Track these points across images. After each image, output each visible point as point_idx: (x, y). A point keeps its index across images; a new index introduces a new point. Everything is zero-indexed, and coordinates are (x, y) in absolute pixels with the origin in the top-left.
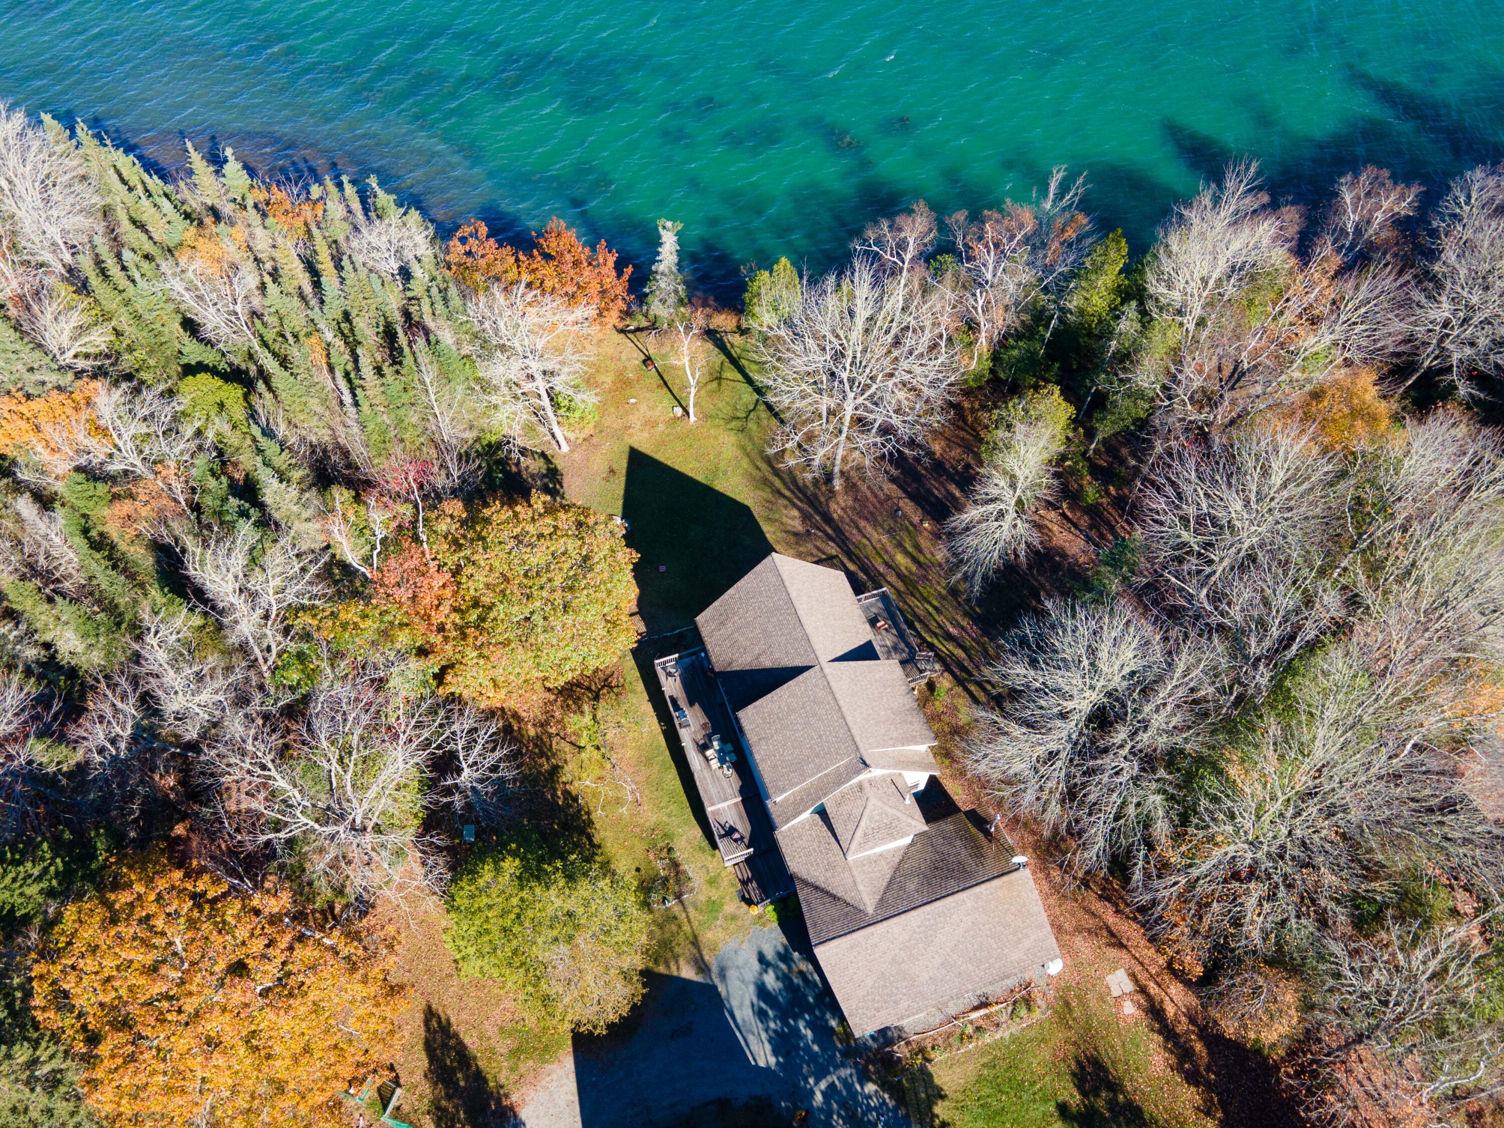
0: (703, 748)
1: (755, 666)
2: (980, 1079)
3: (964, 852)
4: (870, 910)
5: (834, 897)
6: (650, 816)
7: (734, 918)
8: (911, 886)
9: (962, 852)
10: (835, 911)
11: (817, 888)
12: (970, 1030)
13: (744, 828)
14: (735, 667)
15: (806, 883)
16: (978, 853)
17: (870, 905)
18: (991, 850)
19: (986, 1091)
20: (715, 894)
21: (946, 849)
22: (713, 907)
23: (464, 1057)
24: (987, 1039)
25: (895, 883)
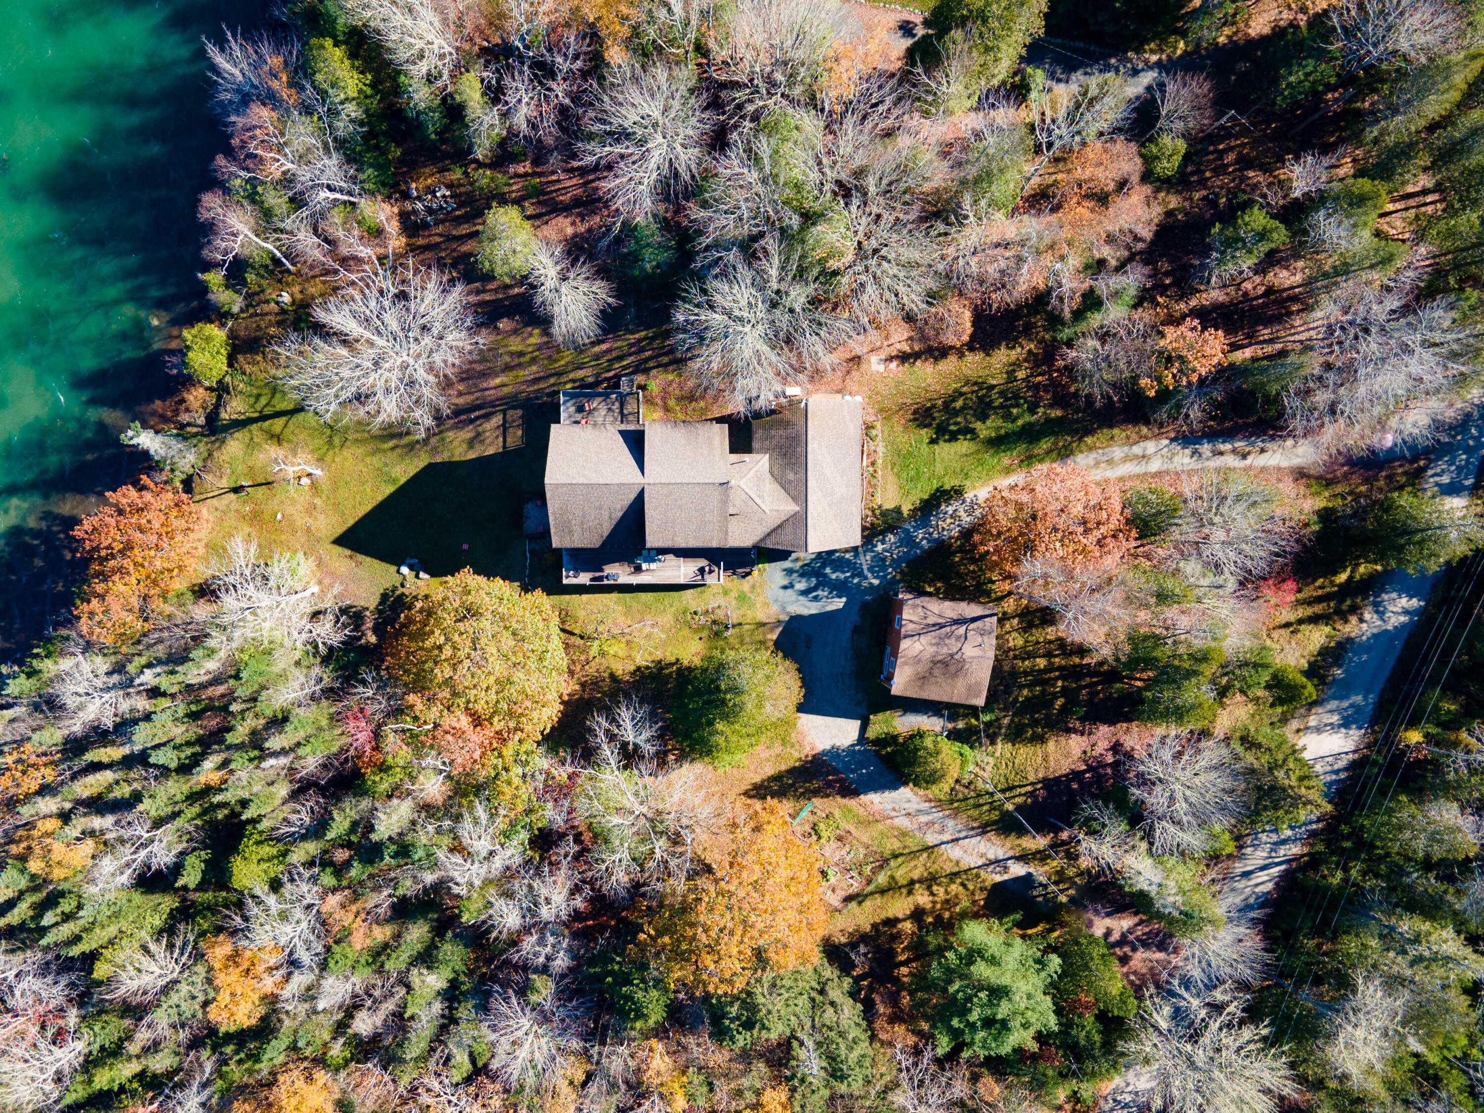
0: (638, 569)
1: (614, 522)
2: (898, 475)
3: (781, 432)
4: (797, 508)
5: (779, 526)
6: (667, 619)
7: (753, 587)
8: (791, 476)
9: (779, 433)
10: (789, 529)
11: (769, 535)
12: (871, 469)
13: (703, 563)
14: (606, 534)
15: (762, 540)
16: (787, 424)
17: (792, 507)
18: (787, 415)
19: (904, 475)
20: (734, 594)
21: (774, 442)
22: (742, 598)
23: (777, 778)
24: (880, 461)
25: (784, 485)
